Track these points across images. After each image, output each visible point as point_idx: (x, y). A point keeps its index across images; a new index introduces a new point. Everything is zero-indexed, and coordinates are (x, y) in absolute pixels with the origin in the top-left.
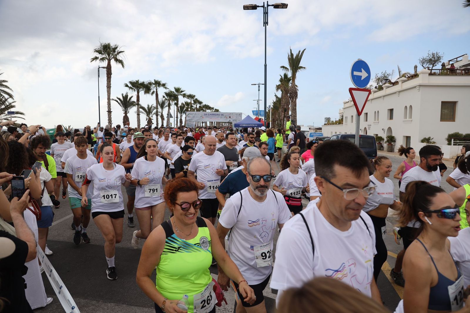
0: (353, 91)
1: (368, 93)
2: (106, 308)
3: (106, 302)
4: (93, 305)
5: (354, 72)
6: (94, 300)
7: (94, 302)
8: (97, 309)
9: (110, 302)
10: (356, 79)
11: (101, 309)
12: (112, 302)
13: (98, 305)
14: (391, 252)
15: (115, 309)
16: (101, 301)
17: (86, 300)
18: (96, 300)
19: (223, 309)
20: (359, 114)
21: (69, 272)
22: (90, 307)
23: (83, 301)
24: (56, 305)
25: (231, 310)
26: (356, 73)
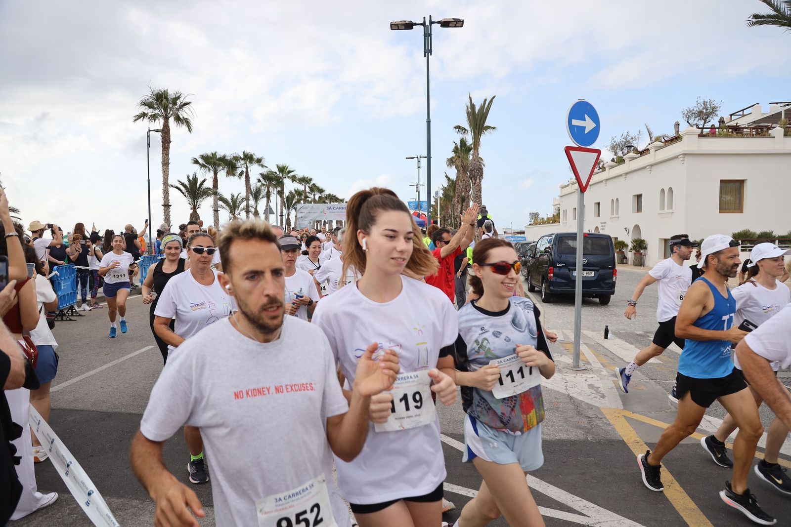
0: (571, 152)
1: (596, 154)
4: (134, 507)
5: (573, 120)
7: (135, 502)
8: (141, 512)
10: (576, 132)
11: (147, 512)
13: (142, 506)
14: (640, 414)
16: (148, 500)
17: (122, 500)
18: (139, 500)
20: (583, 189)
21: (92, 456)
23: (116, 501)
24: (69, 508)
26: (575, 122)
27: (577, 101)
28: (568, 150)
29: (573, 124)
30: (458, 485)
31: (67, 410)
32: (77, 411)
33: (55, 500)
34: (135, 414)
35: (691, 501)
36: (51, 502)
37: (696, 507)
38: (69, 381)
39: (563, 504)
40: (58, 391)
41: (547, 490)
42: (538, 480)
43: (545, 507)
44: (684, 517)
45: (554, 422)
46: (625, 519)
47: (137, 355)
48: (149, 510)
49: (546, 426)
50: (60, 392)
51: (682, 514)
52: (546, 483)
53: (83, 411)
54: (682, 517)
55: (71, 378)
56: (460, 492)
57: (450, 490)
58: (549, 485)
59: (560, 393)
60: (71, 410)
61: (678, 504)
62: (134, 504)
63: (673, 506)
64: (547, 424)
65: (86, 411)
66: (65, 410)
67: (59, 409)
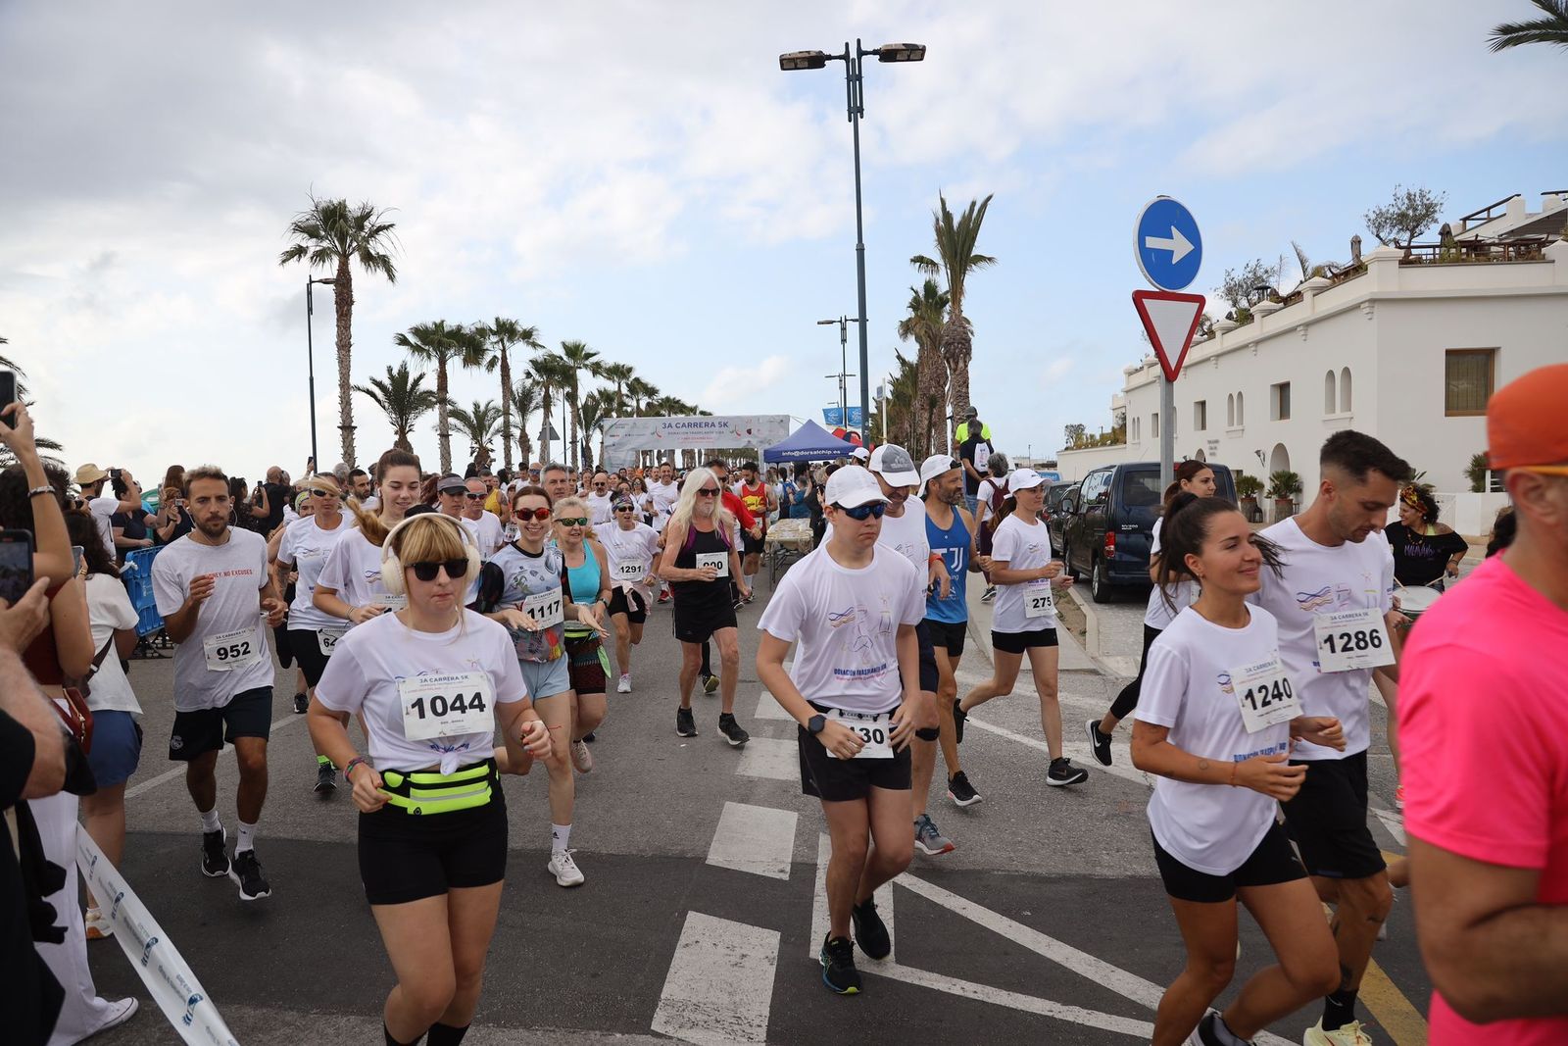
0: (1146, 301)
1: (1196, 305)
2: (331, 1031)
3: (334, 1014)
4: (288, 1024)
5: (1147, 238)
6: (290, 1008)
7: (290, 1016)
8: (301, 1035)
9: (345, 1013)
10: (1154, 262)
11: (313, 1035)
12: (352, 1013)
13: (304, 1023)
15: (361, 1033)
16: (315, 1011)
17: (265, 1011)
18: (299, 1010)
19: (733, 1020)
20: (1170, 375)
21: (204, 924)
22: (275, 1030)
23: (251, 1014)
24: (160, 1029)
25: (757, 1022)
26: (1152, 242)
27: (1154, 199)
28: (1139, 297)
29: (1147, 246)
30: (931, 970)
31: (154, 834)
32: (174, 835)
33: (133, 1012)
34: (289, 840)
35: (1402, 996)
36: (124, 1017)
37: (1412, 1008)
38: (159, 777)
39: (1144, 1006)
40: (137, 797)
41: (1109, 979)
42: (1092, 958)
43: (1106, 1013)
44: (1388, 1030)
45: (1122, 842)
46: (1269, 1034)
47: (293, 723)
48: (318, 1031)
49: (1105, 849)
50: (142, 799)
51: (1383, 1023)
52: (1108, 965)
53: (186, 835)
54: (1384, 1030)
55: (163, 772)
56: (936, 986)
57: (916, 982)
58: (1113, 968)
59: (1133, 782)
60: (164, 834)
61: (1375, 1003)
62: (288, 1018)
63: (1365, 1008)
64: (1107, 846)
65: (193, 835)
66: (150, 834)
67: (139, 833)
